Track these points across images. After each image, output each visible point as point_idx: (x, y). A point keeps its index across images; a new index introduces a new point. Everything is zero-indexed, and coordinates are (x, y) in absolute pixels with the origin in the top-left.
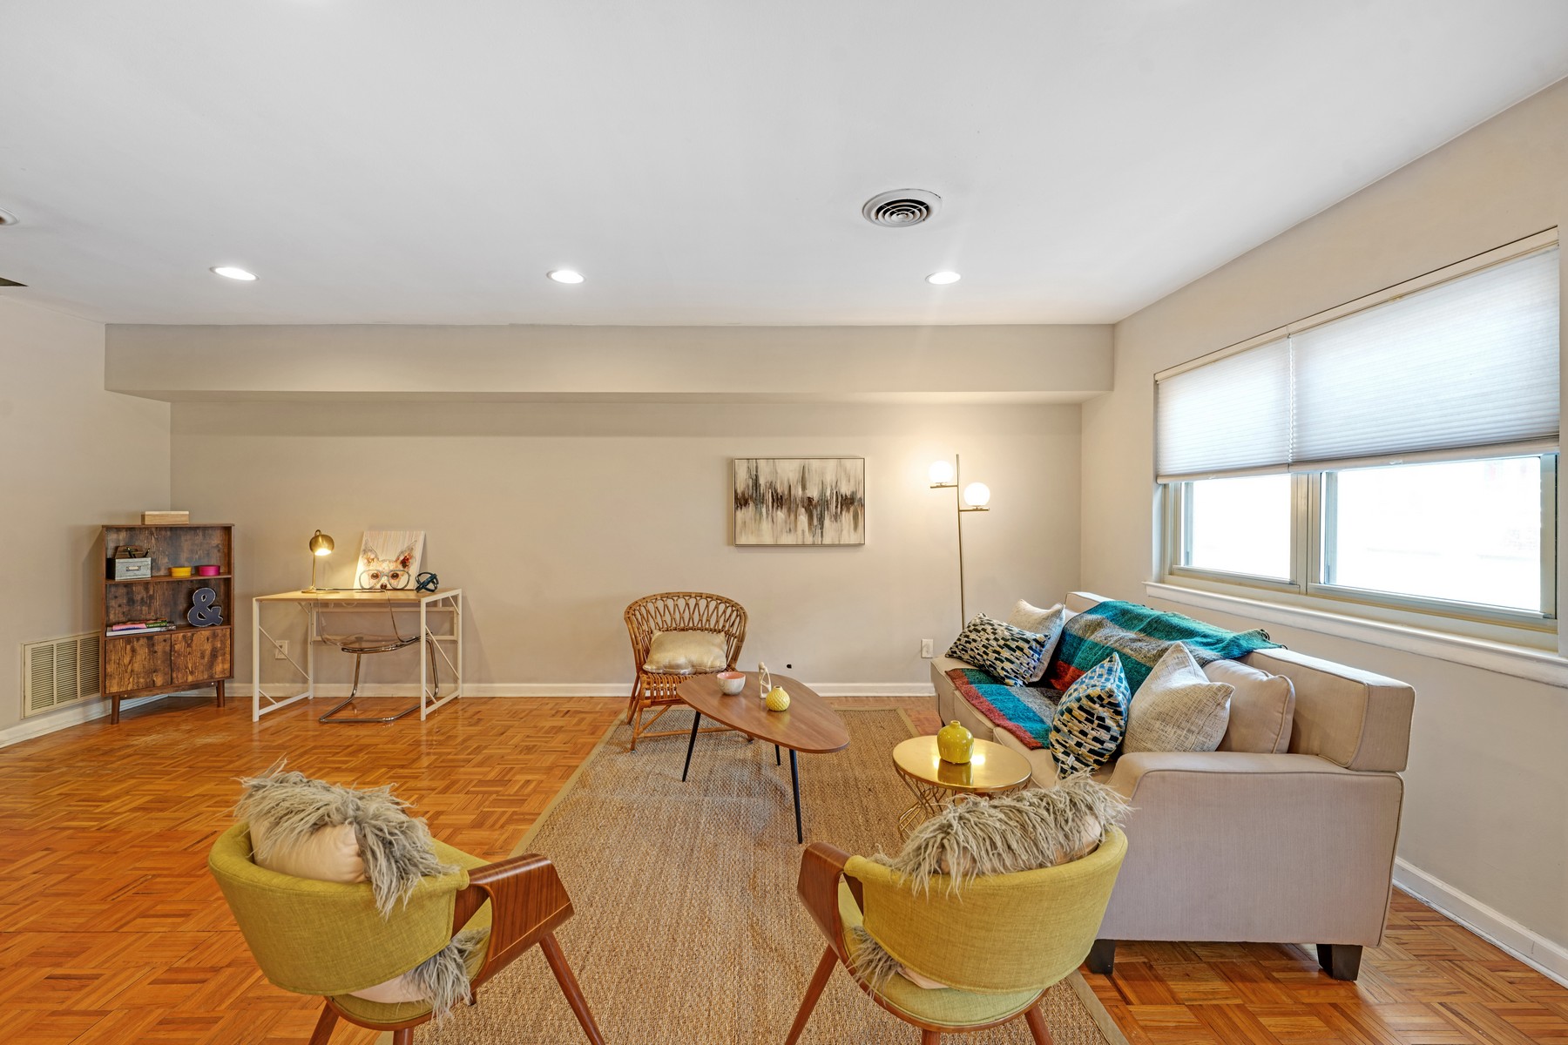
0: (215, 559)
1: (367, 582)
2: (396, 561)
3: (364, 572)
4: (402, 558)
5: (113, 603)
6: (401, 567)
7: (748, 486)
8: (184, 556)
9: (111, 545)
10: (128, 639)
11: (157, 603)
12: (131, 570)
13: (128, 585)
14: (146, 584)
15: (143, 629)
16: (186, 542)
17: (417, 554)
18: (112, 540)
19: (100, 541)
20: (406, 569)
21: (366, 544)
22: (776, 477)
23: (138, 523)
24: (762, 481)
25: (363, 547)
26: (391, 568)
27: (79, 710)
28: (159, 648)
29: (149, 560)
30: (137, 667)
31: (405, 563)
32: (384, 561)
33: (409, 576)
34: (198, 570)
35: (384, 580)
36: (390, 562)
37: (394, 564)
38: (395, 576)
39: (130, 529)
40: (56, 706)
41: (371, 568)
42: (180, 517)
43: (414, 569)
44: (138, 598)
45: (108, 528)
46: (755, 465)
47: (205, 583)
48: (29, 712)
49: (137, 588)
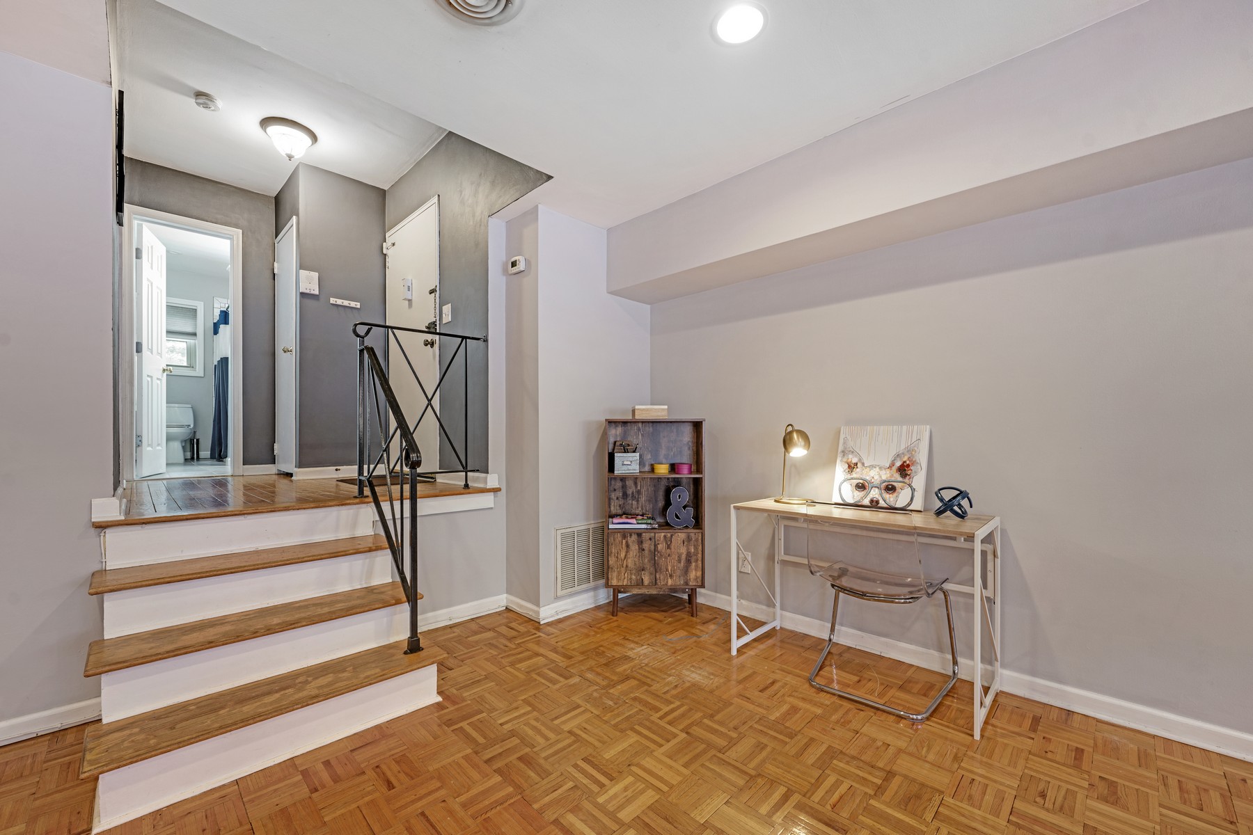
0: (686, 457)
1: (851, 495)
2: (890, 467)
3: (844, 481)
4: (898, 464)
5: (613, 496)
6: (898, 477)
8: (663, 452)
9: (612, 440)
10: (625, 534)
11: (643, 499)
12: (627, 464)
13: (623, 479)
14: (635, 479)
15: (634, 525)
16: (666, 437)
17: (922, 458)
18: (615, 433)
19: (604, 435)
20: (906, 480)
21: (844, 443)
23: (629, 417)
25: (841, 448)
26: (884, 478)
27: (591, 594)
28: (646, 545)
29: (637, 455)
30: (630, 562)
31: (904, 470)
32: (872, 467)
33: (913, 490)
34: (674, 468)
35: (875, 494)
36: (880, 468)
37: (888, 471)
38: (890, 489)
39: (625, 423)
40: (577, 588)
41: (854, 475)
42: (659, 411)
43: (919, 480)
44: (629, 492)
45: (610, 422)
47: (677, 482)
48: (560, 593)
49: (630, 483)
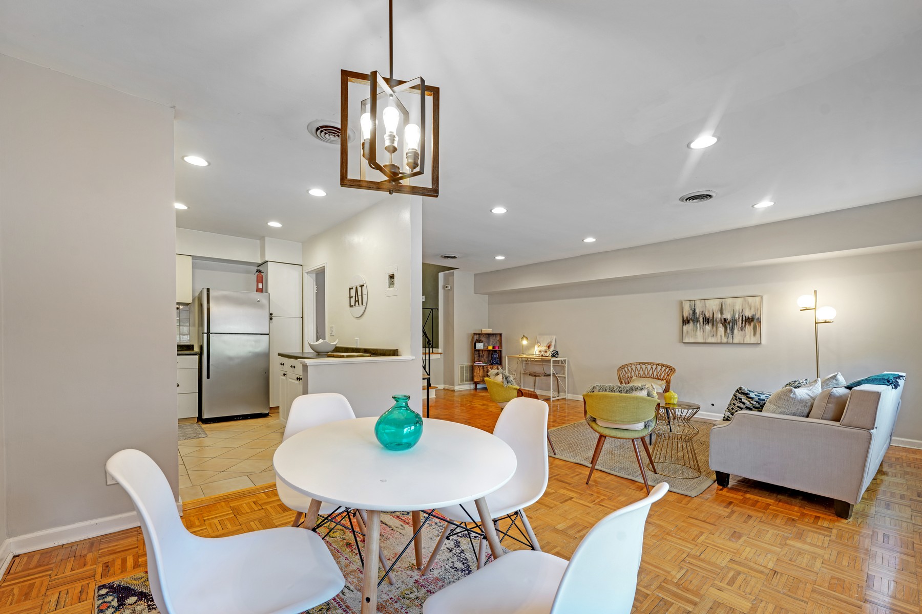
0: (498, 345)
1: (537, 353)
3: (537, 350)
4: (547, 345)
5: (476, 356)
6: (547, 349)
7: (690, 314)
8: (491, 343)
9: (475, 339)
10: (479, 366)
11: (485, 357)
12: (480, 346)
13: (479, 350)
14: (482, 350)
15: (481, 364)
16: (492, 339)
17: (553, 344)
18: (476, 337)
19: (473, 338)
20: (549, 350)
22: (706, 309)
23: (481, 332)
24: (697, 311)
25: (537, 341)
26: (545, 349)
27: (469, 385)
28: (485, 370)
29: (483, 343)
30: (480, 374)
31: (549, 347)
32: (542, 346)
33: (550, 352)
34: (494, 347)
35: (543, 353)
37: (545, 347)
38: (546, 352)
39: (479, 334)
40: (465, 383)
41: (539, 348)
42: (489, 331)
43: (552, 349)
44: (481, 355)
45: (475, 334)
46: (694, 303)
47: (495, 351)
48: (460, 383)
49: (481, 352)
